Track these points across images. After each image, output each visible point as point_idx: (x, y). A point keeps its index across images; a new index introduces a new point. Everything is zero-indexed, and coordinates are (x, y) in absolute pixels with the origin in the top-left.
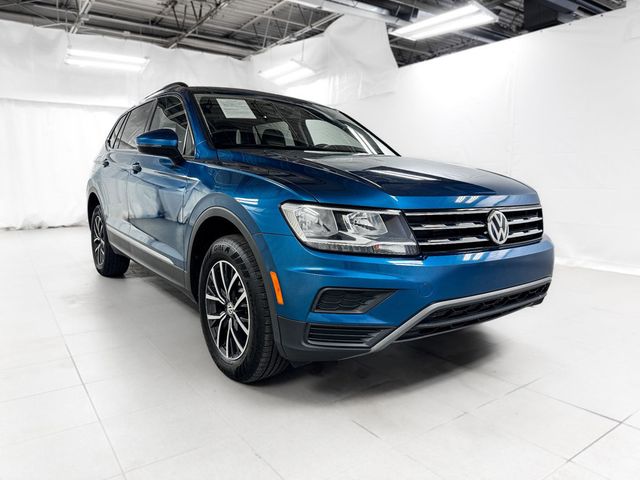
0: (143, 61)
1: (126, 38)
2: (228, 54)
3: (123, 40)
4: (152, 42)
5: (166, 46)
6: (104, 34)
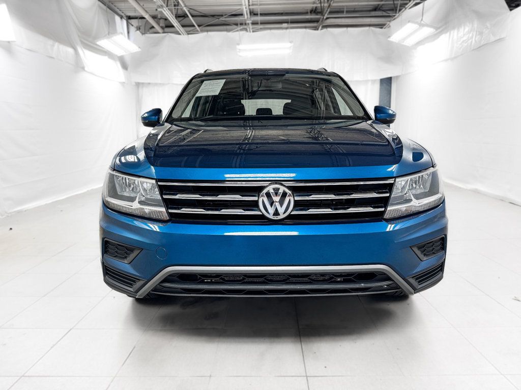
0: (289, 45)
1: (287, 28)
2: (370, 25)
3: (284, 31)
4: (305, 27)
5: (316, 28)
6: (271, 29)
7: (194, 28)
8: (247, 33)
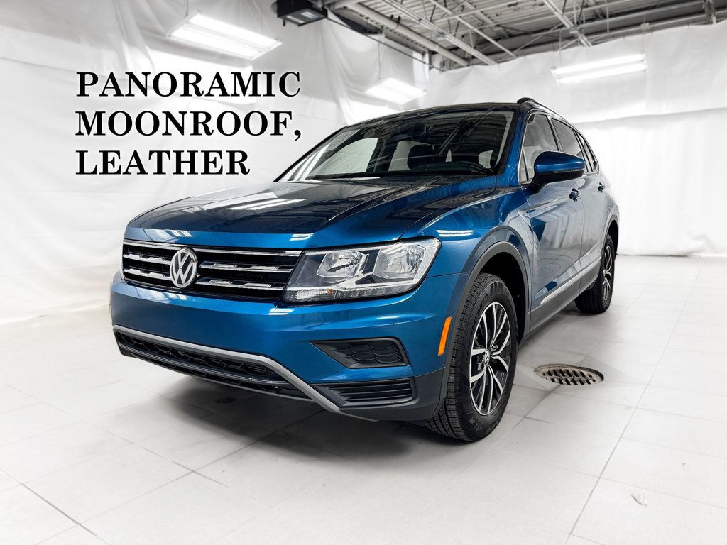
7: (504, 54)
8: (585, 48)
